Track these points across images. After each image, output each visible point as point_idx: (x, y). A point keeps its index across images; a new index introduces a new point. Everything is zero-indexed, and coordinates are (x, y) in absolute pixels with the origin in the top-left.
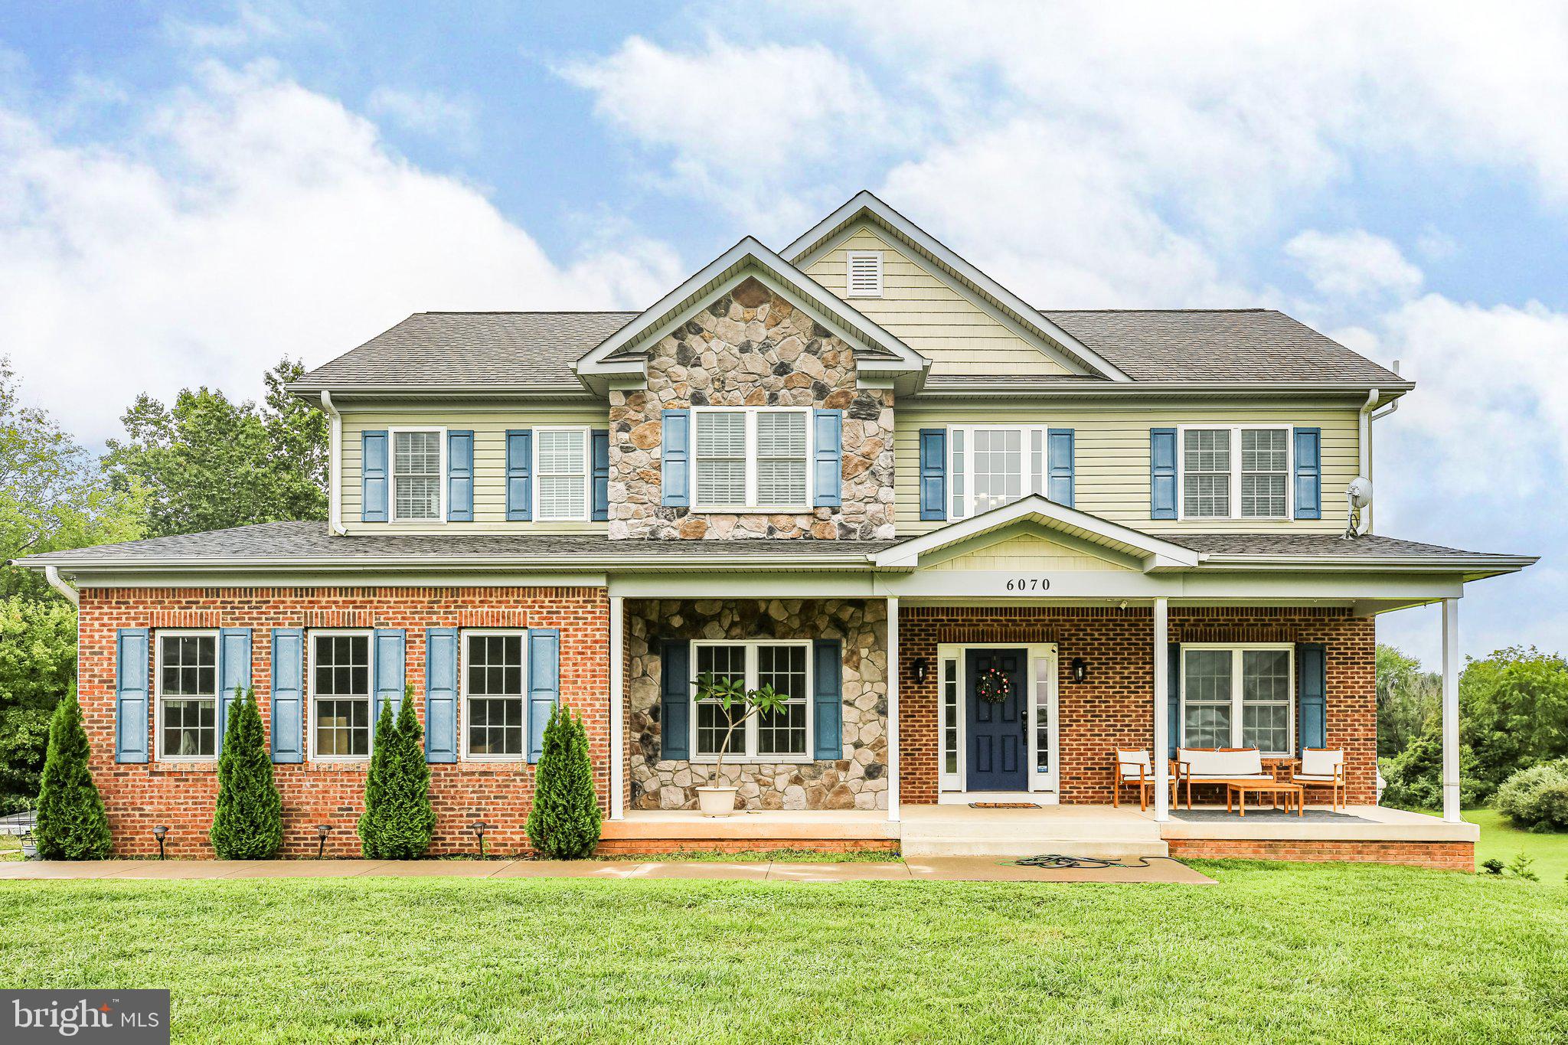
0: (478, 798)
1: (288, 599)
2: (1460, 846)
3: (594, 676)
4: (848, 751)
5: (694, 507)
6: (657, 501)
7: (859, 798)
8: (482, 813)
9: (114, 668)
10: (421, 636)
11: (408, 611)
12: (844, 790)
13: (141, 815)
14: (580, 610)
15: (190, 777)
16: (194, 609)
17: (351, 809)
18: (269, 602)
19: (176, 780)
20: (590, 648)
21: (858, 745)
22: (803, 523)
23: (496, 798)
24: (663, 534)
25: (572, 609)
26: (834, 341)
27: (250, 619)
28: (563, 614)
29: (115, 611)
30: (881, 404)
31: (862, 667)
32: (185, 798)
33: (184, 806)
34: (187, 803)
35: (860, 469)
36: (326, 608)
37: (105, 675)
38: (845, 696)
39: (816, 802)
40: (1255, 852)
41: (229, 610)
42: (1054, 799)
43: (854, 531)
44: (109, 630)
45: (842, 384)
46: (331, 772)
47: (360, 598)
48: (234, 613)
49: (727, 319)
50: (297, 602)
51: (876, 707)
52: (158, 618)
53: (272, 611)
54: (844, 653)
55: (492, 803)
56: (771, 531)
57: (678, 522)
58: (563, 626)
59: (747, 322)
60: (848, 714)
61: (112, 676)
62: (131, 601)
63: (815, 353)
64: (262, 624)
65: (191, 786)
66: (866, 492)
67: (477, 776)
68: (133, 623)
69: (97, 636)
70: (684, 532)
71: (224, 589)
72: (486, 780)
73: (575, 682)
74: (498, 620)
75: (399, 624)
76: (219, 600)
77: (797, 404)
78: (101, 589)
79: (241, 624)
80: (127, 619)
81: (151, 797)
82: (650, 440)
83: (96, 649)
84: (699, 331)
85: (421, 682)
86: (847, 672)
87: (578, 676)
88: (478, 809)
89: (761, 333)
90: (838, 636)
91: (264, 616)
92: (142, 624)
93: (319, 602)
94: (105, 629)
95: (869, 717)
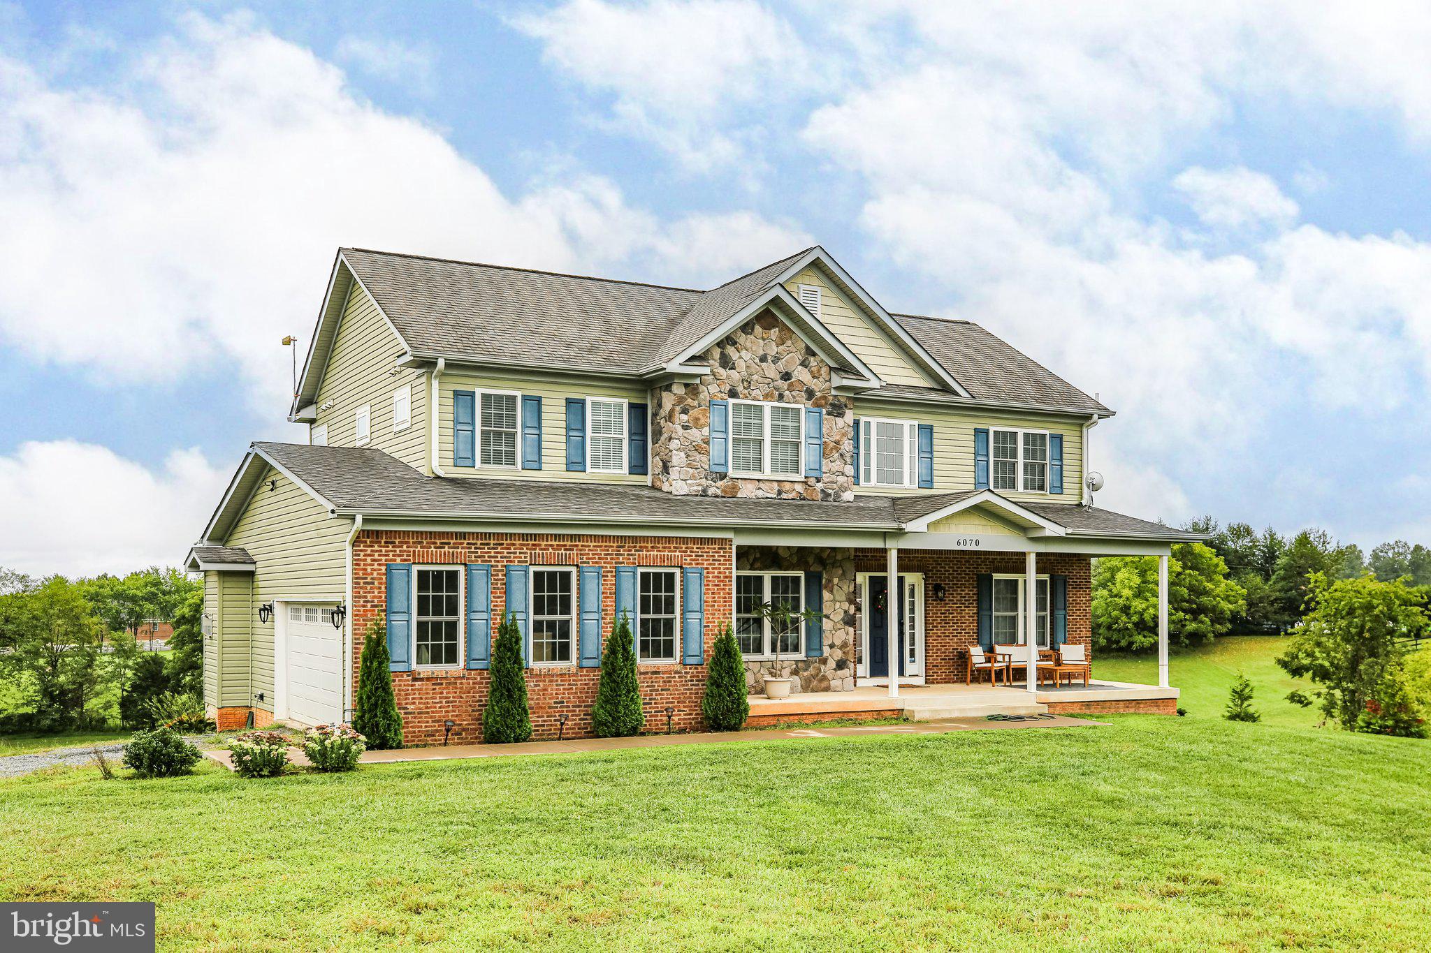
0: (651, 691)
1: (517, 542)
2: (1171, 701)
3: (725, 602)
4: (826, 651)
5: (731, 473)
6: (706, 467)
7: (833, 683)
8: (653, 702)
9: (383, 596)
10: (612, 572)
11: (603, 553)
12: (824, 678)
13: (406, 713)
14: (716, 555)
15: (444, 682)
16: (446, 549)
17: (563, 702)
18: (503, 544)
19: (433, 684)
20: (722, 581)
21: (832, 646)
22: (799, 488)
23: (662, 690)
24: (711, 491)
25: (711, 554)
26: (818, 359)
27: (489, 557)
28: (705, 557)
29: (384, 549)
30: (846, 406)
31: (835, 591)
32: (440, 698)
33: (439, 705)
34: (441, 702)
35: (834, 451)
36: (545, 549)
37: (376, 601)
38: (825, 612)
39: (807, 687)
40: (1081, 709)
41: (473, 550)
42: (921, 681)
43: (830, 495)
44: (379, 565)
45: (823, 390)
46: (549, 675)
47: (569, 543)
48: (477, 552)
49: (752, 337)
50: (524, 545)
51: (843, 619)
52: (419, 555)
53: (505, 551)
54: (824, 581)
55: (660, 694)
56: (780, 492)
57: (720, 483)
58: (705, 566)
59: (764, 339)
60: (827, 624)
61: (382, 601)
62: (397, 541)
63: (806, 367)
64: (498, 561)
65: (445, 688)
66: (837, 468)
67: (650, 675)
68: (398, 559)
69: (369, 569)
70: (723, 491)
71: (469, 533)
72: (656, 678)
73: (713, 606)
74: (664, 561)
75: (596, 563)
76: (466, 542)
77: (796, 402)
78: (373, 531)
79: (482, 561)
80: (393, 555)
81: (413, 699)
82: (702, 421)
83: (369, 580)
84: (734, 343)
85: (612, 606)
86: (826, 595)
87: (715, 602)
88: (650, 699)
89: (773, 350)
90: (820, 569)
91: (499, 555)
92: (406, 560)
93: (540, 545)
94: (376, 563)
95: (839, 626)
